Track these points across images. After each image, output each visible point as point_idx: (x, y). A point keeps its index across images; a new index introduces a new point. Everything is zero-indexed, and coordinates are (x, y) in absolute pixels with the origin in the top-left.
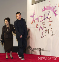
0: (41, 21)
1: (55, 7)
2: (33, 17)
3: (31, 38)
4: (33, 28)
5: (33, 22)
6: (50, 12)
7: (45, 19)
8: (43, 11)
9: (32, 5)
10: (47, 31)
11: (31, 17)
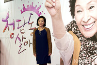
0: (18, 28)
1: (41, 6)
2: (6, 21)
3: (3, 54)
4: (6, 38)
5: (5, 29)
6: (32, 14)
7: (24, 24)
8: (22, 12)
9: (5, 2)
10: (27, 43)
11: (3, 21)
